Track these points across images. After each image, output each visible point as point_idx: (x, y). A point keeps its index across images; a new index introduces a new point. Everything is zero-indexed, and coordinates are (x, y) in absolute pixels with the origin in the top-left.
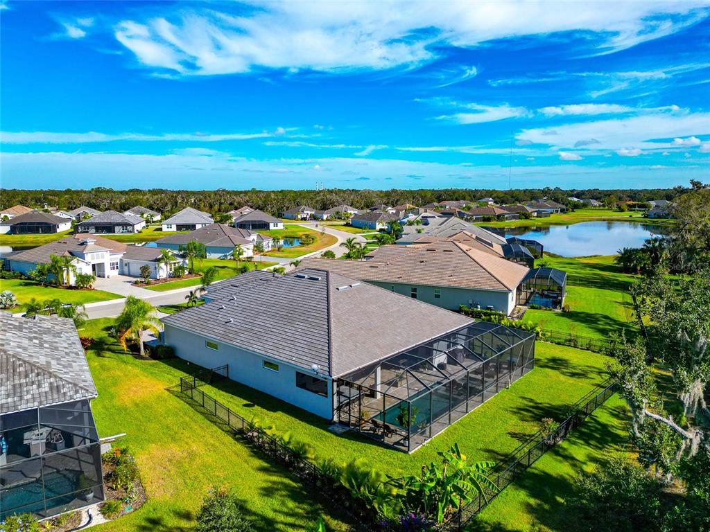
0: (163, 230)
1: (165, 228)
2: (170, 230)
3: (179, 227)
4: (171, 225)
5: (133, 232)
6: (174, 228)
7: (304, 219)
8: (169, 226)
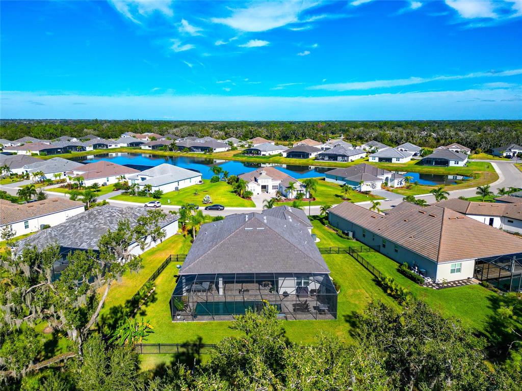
0: (370, 161)
1: (371, 159)
2: (374, 161)
3: (381, 159)
4: (375, 157)
5: (348, 161)
6: (377, 160)
7: (508, 157)
8: (374, 158)
